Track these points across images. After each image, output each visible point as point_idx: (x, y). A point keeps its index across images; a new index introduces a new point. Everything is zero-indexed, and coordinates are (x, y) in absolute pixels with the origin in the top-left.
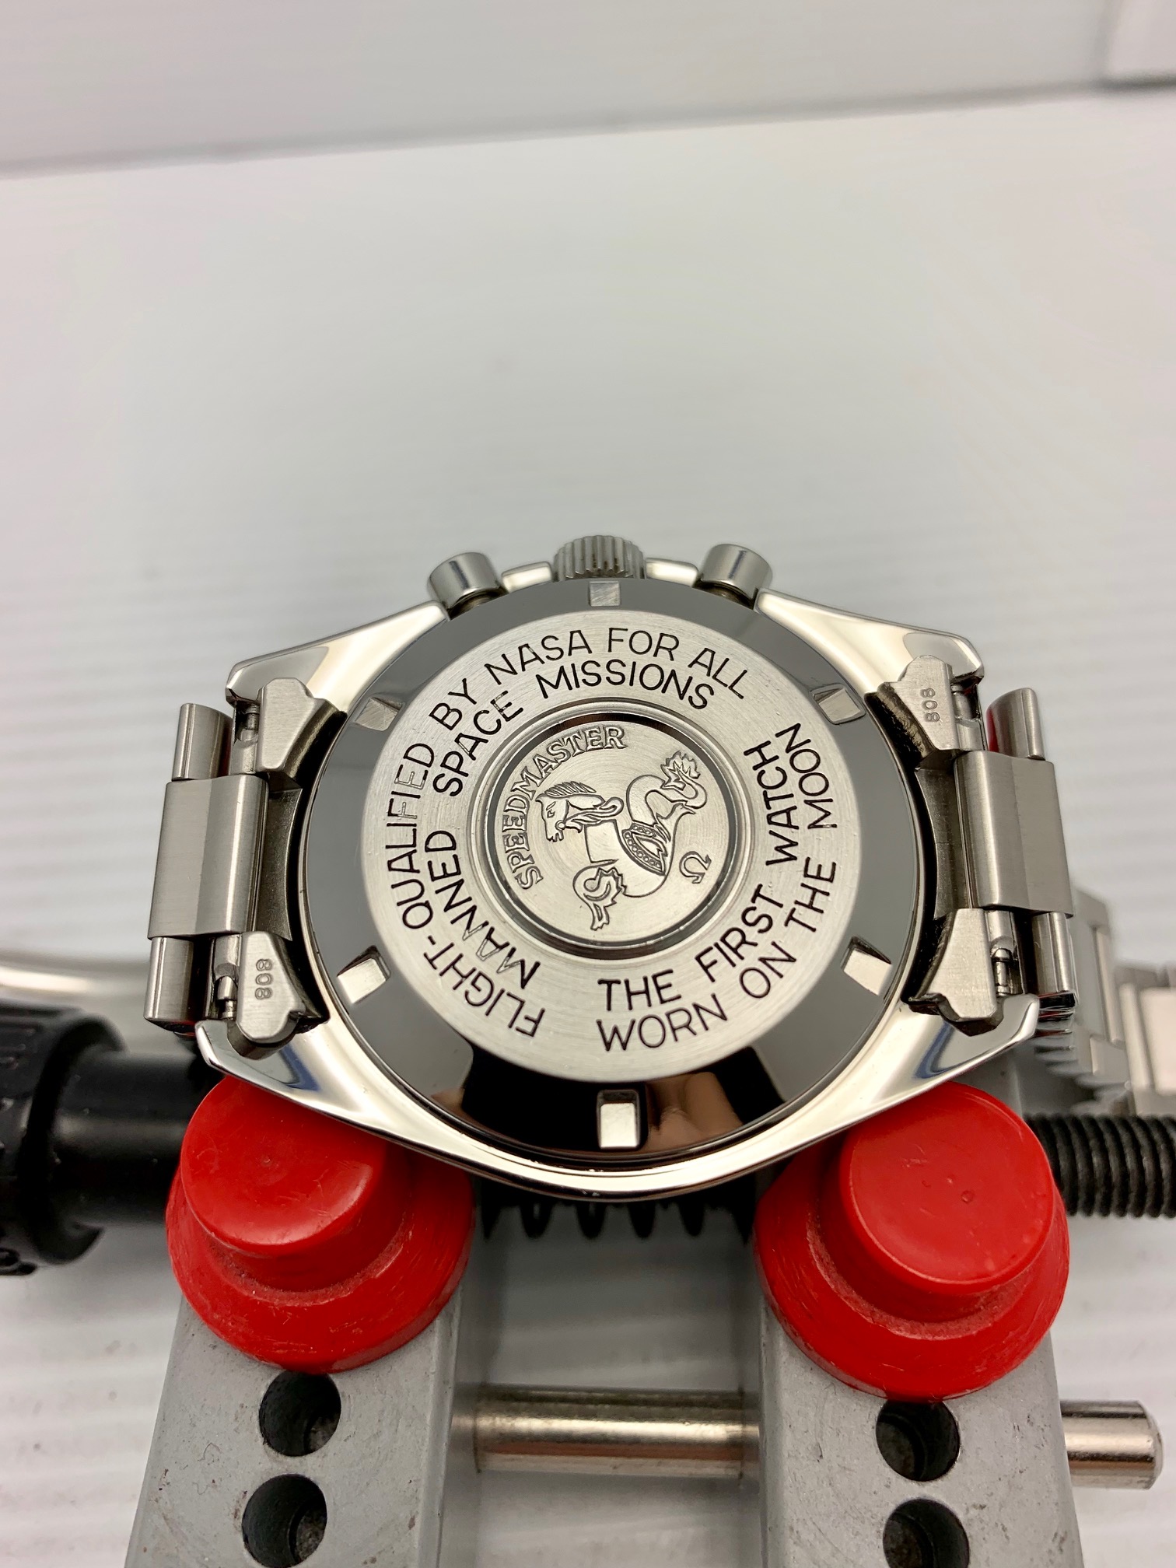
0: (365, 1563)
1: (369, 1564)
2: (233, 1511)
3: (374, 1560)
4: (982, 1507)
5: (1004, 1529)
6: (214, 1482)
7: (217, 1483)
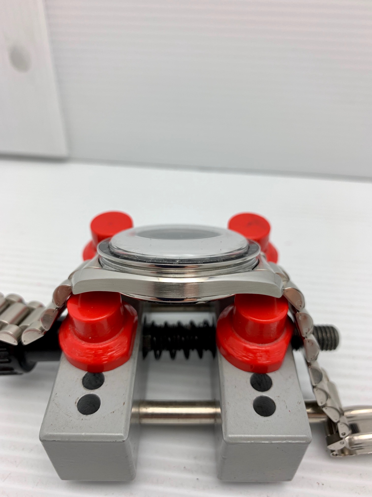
0: (111, 413)
1: (112, 413)
2: (75, 402)
3: (113, 412)
4: (279, 397)
5: (284, 401)
6: (70, 396)
7: (71, 396)
